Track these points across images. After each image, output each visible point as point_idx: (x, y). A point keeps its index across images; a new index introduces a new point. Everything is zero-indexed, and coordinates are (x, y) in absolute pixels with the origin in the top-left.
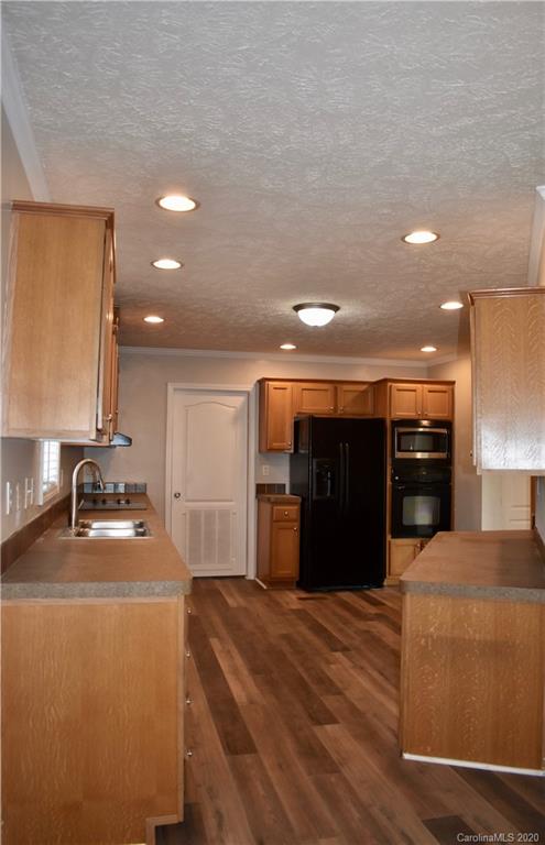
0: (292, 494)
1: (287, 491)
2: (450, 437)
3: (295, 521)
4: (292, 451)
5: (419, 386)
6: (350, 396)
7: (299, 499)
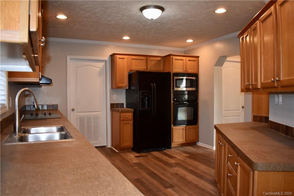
0: (127, 107)
1: (125, 106)
2: (197, 81)
3: (131, 120)
4: (128, 88)
5: (184, 58)
6: (153, 63)
7: (132, 110)
